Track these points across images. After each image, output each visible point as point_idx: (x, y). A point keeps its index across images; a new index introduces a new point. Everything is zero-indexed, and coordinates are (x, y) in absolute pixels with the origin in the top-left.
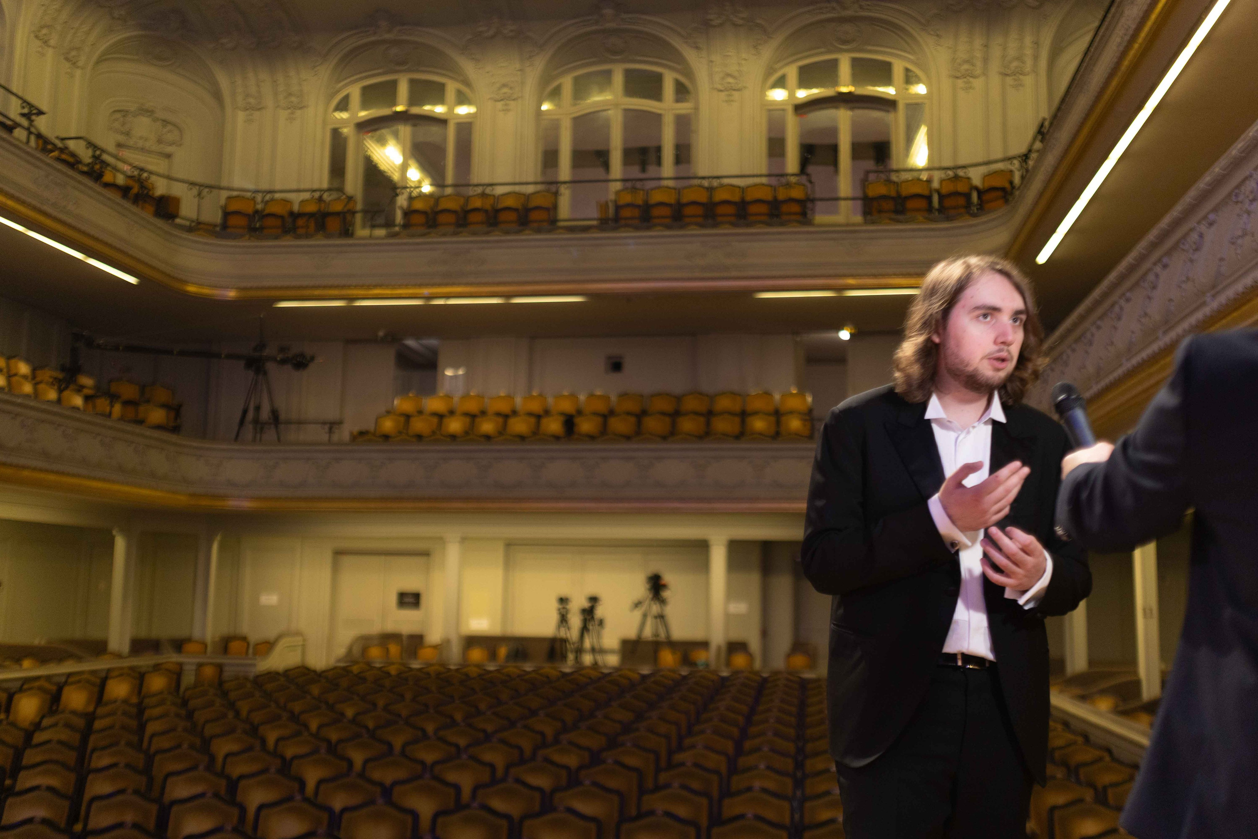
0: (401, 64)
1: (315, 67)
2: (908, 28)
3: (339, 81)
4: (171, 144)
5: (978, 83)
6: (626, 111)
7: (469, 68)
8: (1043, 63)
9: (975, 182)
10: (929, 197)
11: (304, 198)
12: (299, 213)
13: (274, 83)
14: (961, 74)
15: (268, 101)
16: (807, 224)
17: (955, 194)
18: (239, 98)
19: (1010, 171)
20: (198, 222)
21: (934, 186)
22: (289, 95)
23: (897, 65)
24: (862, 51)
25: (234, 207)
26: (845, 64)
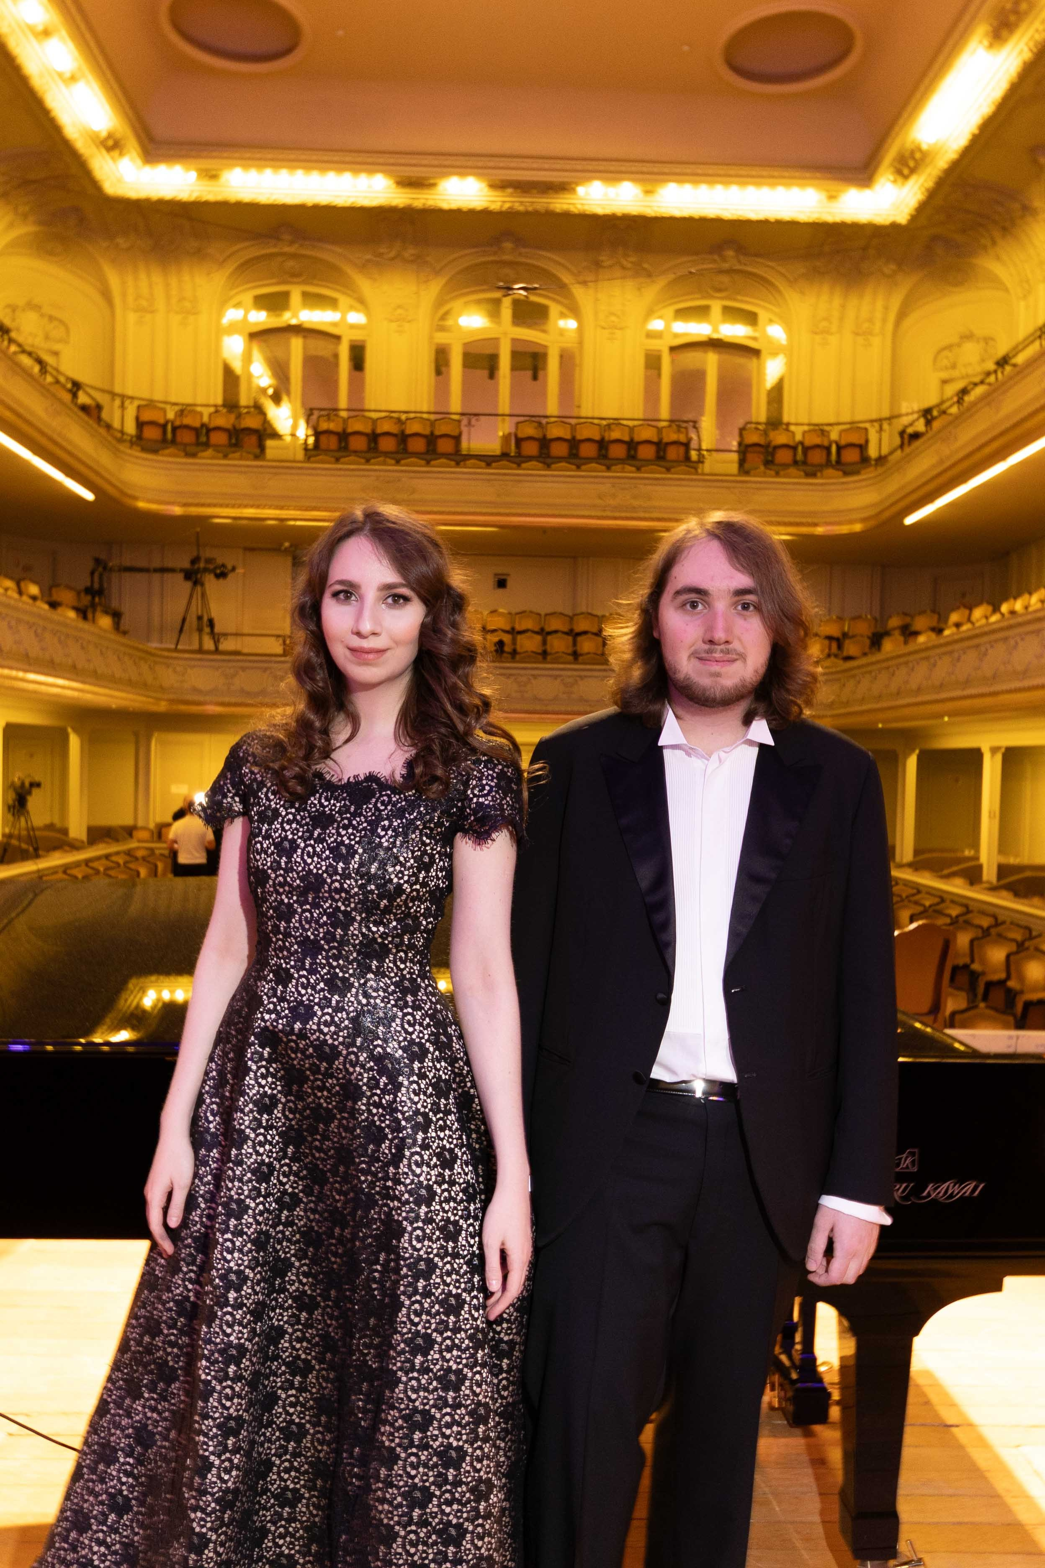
0: (294, 276)
1: (208, 274)
2: (777, 283)
3: (231, 289)
4: (60, 341)
5: (833, 340)
6: (514, 341)
7: (365, 285)
8: (890, 326)
9: (834, 436)
10: (794, 448)
11: (212, 409)
12: (212, 425)
13: (167, 285)
14: (819, 330)
15: (160, 304)
16: (696, 469)
17: (817, 446)
18: (130, 299)
19: (866, 429)
20: (122, 432)
21: (799, 437)
22: (182, 299)
23: (763, 315)
24: (735, 300)
25: (146, 416)
26: (716, 307)
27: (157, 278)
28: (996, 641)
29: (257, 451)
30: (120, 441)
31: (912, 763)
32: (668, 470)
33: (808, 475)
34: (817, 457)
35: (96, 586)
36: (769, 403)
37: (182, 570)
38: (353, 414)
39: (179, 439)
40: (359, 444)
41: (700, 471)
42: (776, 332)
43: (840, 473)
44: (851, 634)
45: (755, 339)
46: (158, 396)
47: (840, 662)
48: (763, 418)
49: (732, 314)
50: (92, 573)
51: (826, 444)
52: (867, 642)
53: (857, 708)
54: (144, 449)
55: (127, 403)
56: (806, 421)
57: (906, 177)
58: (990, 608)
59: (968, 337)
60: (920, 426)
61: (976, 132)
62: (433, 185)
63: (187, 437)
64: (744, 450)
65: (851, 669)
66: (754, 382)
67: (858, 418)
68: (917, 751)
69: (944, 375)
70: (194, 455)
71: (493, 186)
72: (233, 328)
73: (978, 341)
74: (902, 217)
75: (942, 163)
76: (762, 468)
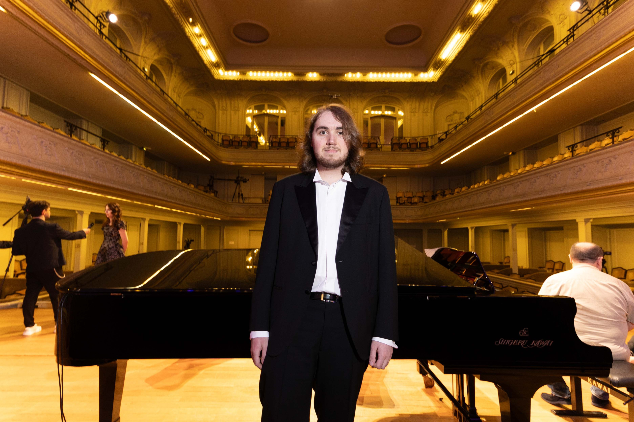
0: (266, 100)
2: (400, 99)
3: (248, 104)
4: (201, 119)
5: (417, 114)
7: (285, 103)
8: (433, 110)
9: (418, 140)
10: (407, 144)
11: (243, 136)
12: (243, 140)
13: (231, 103)
14: (413, 112)
15: (229, 108)
16: (380, 150)
17: (414, 143)
18: (221, 107)
19: (428, 139)
20: (218, 142)
21: (408, 141)
22: (235, 107)
23: (397, 108)
24: (389, 104)
25: (225, 138)
26: (383, 107)
27: (228, 102)
28: (473, 195)
29: (256, 147)
30: (218, 145)
31: (446, 233)
32: (372, 150)
33: (411, 151)
34: (414, 146)
35: (211, 184)
36: (399, 132)
37: (234, 180)
38: (282, 137)
39: (233, 144)
40: (284, 145)
41: (381, 150)
42: (401, 113)
43: (421, 151)
44: (426, 196)
45: (395, 115)
46: (228, 133)
47: (424, 204)
48: (397, 135)
49: (388, 108)
50: (210, 180)
51: (416, 142)
52: (431, 198)
53: (430, 216)
54: (224, 147)
55: (220, 135)
56: (410, 136)
57: (437, 69)
58: (467, 188)
59: (455, 112)
60: (444, 137)
61: (457, 55)
62: (305, 75)
63: (236, 144)
64: (393, 145)
65: (427, 205)
66: (395, 127)
67: (425, 135)
68: (447, 229)
69: (449, 123)
70: (238, 148)
71: (321, 75)
72: (249, 115)
73: (458, 113)
74: (436, 80)
75: (447, 64)
76: (398, 149)
